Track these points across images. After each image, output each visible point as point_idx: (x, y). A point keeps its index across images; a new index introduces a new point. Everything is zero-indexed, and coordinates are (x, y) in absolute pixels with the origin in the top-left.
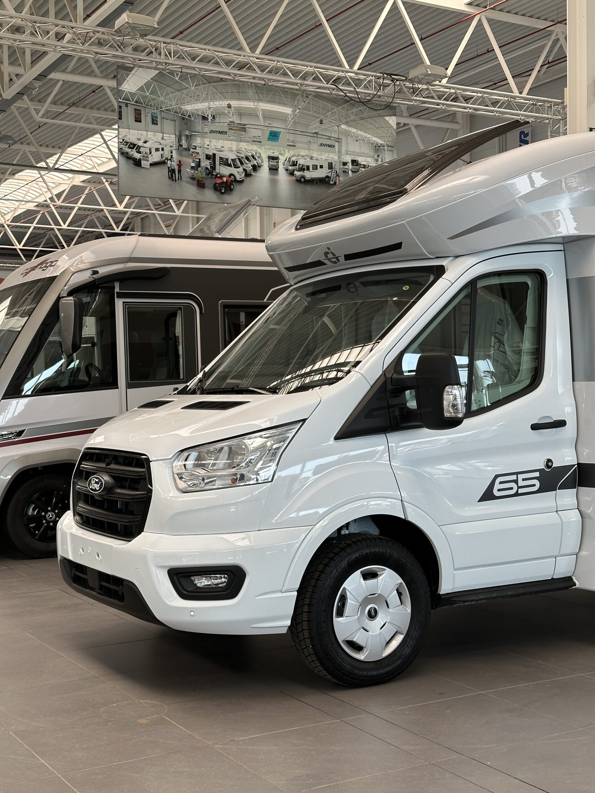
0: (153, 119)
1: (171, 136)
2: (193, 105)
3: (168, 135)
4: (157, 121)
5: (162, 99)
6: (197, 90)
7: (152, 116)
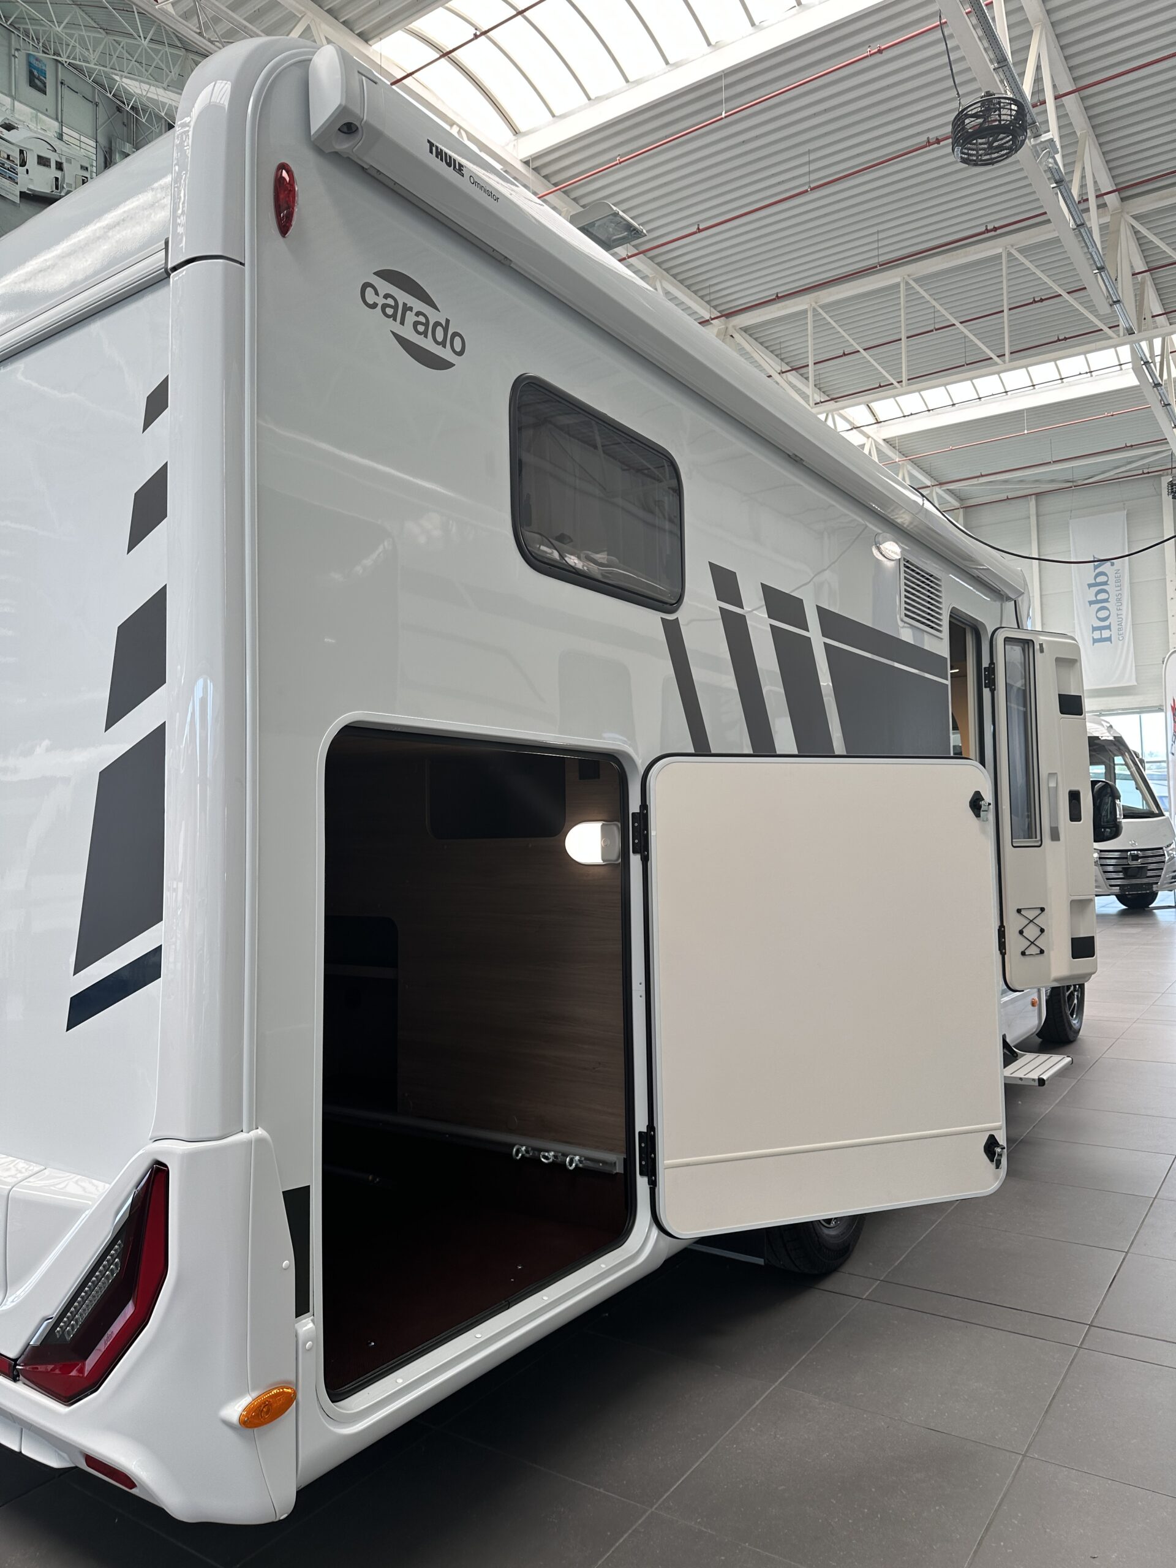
0: (31, 73)
1: (83, 139)
2: (146, 87)
3: (76, 135)
4: (44, 84)
5: (59, 29)
6: (157, 52)
7: (30, 65)
